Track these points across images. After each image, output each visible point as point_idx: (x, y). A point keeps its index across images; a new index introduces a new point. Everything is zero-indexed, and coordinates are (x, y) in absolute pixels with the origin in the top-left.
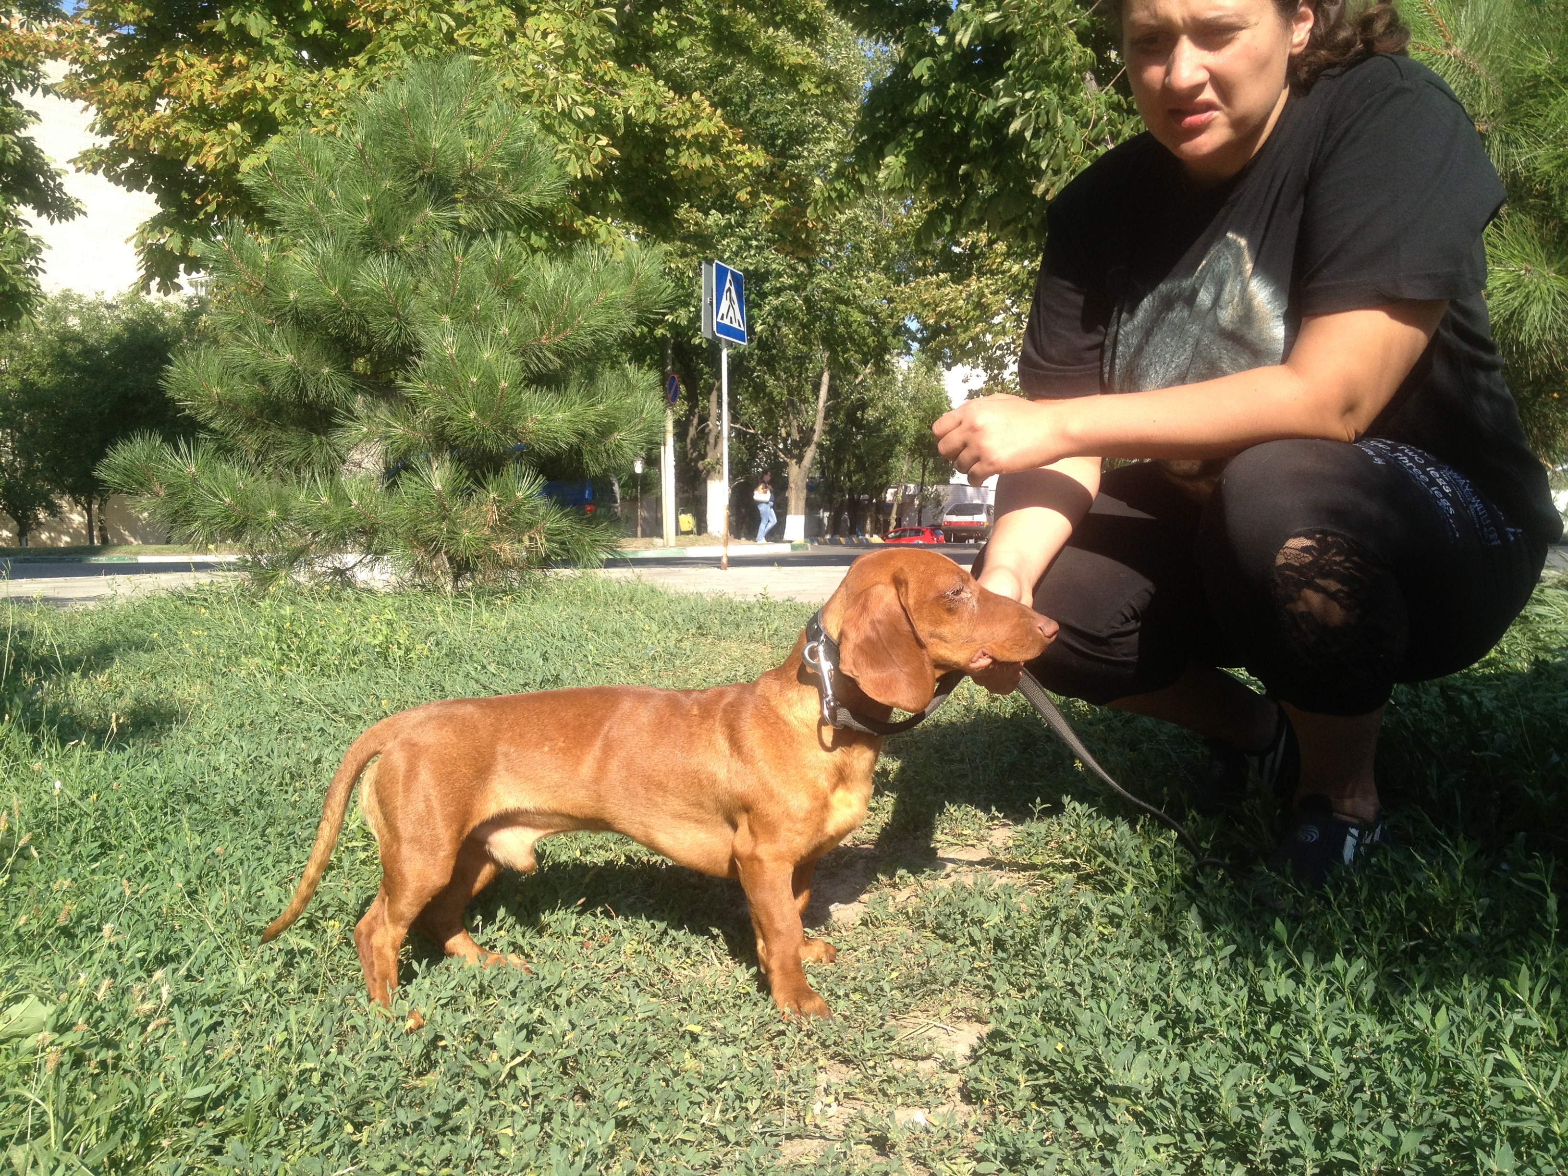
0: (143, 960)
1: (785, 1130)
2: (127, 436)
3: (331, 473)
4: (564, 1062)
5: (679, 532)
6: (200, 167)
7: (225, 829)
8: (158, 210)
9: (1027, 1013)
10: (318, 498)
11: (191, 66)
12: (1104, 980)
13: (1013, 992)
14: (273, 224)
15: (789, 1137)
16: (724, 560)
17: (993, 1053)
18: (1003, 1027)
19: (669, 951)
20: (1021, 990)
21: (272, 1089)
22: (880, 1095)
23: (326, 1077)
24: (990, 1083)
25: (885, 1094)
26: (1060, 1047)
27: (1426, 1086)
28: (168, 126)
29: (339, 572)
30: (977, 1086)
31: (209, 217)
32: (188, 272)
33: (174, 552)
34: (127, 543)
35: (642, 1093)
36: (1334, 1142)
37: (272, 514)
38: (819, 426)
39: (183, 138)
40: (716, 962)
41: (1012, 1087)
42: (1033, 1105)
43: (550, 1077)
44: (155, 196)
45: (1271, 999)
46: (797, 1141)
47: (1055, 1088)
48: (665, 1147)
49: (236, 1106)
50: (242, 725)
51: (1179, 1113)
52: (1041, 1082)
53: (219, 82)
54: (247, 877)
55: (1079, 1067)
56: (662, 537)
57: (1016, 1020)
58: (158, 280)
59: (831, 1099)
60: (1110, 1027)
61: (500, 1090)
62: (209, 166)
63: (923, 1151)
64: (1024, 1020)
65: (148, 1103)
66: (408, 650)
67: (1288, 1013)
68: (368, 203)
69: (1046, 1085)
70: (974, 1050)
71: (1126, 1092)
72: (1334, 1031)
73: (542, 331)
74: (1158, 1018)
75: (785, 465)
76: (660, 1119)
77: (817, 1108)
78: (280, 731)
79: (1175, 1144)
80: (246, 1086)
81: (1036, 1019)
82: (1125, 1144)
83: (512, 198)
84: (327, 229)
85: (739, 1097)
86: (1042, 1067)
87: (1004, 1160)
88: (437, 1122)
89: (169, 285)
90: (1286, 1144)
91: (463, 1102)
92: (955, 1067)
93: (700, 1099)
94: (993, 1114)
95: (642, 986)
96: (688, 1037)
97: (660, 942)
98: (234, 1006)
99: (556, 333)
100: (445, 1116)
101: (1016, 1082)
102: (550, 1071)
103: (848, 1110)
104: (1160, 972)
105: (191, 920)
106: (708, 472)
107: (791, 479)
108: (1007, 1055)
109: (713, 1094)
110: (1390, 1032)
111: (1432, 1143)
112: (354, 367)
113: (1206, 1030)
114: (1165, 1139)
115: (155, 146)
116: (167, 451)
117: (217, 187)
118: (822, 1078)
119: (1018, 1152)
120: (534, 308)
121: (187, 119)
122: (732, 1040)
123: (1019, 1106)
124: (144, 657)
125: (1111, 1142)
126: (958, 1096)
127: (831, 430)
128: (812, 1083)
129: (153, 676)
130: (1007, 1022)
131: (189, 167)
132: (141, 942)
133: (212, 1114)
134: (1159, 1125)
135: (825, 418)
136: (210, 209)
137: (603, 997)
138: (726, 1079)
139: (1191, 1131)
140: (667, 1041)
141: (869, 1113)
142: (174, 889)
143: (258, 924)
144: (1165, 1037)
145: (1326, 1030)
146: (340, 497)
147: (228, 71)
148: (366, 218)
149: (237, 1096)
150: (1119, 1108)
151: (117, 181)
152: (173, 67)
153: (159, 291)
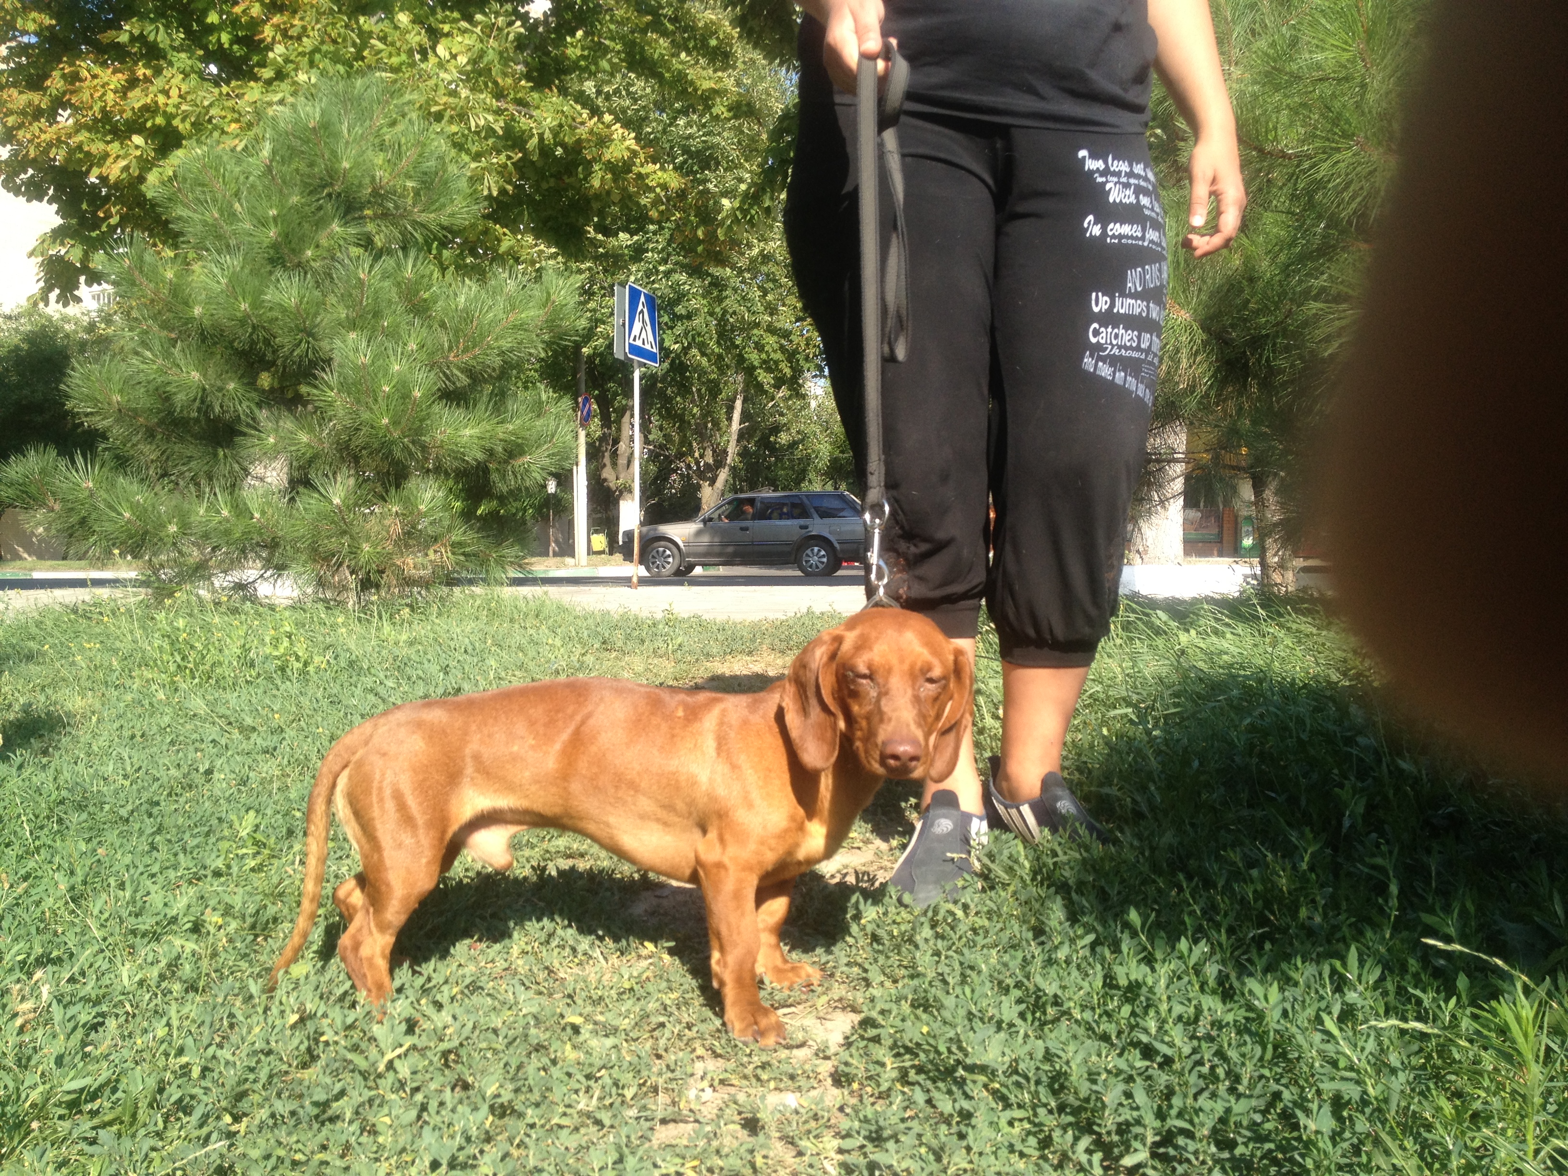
0: (24, 962)
1: (660, 1115)
2: (20, 451)
3: (233, 487)
4: (445, 1054)
5: (590, 552)
6: (103, 179)
7: (112, 836)
8: (58, 221)
9: (898, 1001)
10: (218, 512)
11: (95, 77)
12: (972, 968)
13: (888, 984)
14: (177, 235)
15: (664, 1121)
16: (635, 580)
17: (862, 1038)
18: (874, 1014)
19: (557, 950)
20: (895, 981)
21: (152, 1083)
22: (754, 1081)
23: (205, 1070)
24: (858, 1066)
25: (758, 1079)
26: (925, 1029)
27: (1261, 1059)
28: (70, 136)
29: (240, 586)
30: (847, 1070)
31: (112, 229)
32: (89, 283)
33: (70, 568)
34: (21, 558)
35: (521, 1083)
36: (1174, 1112)
37: (173, 529)
38: (732, 449)
39: (86, 149)
40: (601, 958)
41: (879, 1069)
42: (898, 1086)
43: (431, 1069)
44: (55, 206)
45: (1123, 982)
46: (671, 1126)
47: (920, 1070)
48: (541, 1132)
49: (113, 1098)
50: (133, 737)
51: (1033, 1088)
52: (908, 1064)
53: (124, 92)
54: (132, 881)
55: (942, 1048)
56: (573, 556)
57: (886, 1007)
58: (57, 291)
59: (705, 1084)
60: (974, 1011)
61: (379, 1081)
62: (112, 179)
63: (792, 1130)
64: (894, 1007)
65: (23, 1096)
66: (306, 664)
67: (1138, 995)
68: (275, 219)
69: (913, 1067)
70: (847, 1038)
71: (983, 1069)
72: (1178, 1009)
73: (450, 349)
74: (1019, 1001)
75: (698, 487)
76: (537, 1105)
77: (692, 1094)
78: (172, 743)
79: (1028, 1119)
80: (124, 1080)
81: (906, 1007)
82: (980, 1119)
83: (423, 218)
84: (233, 242)
85: (616, 1084)
86: (908, 1050)
87: (868, 1138)
88: (316, 1111)
89: (68, 295)
90: (1127, 1115)
91: (342, 1093)
92: (828, 1053)
93: (577, 1086)
94: (861, 1096)
95: (528, 984)
96: (569, 1029)
97: (548, 942)
98: (115, 1006)
99: (466, 350)
100: (324, 1105)
101: (883, 1065)
102: (431, 1063)
103: (724, 1093)
104: (1024, 959)
105: (74, 924)
106: (621, 492)
107: (704, 501)
108: (876, 1040)
109: (591, 1083)
110: (1230, 1010)
111: (1265, 1112)
112: (259, 382)
113: (1064, 1013)
114: (1018, 1114)
115: (59, 156)
116: (62, 464)
117: (120, 200)
118: (699, 1067)
119: (880, 1129)
120: (443, 325)
121: (89, 129)
122: (611, 1031)
123: (885, 1086)
124: (33, 668)
125: (966, 1116)
126: (829, 1081)
127: (744, 454)
128: (689, 1070)
129: (43, 689)
130: (878, 1009)
131: (93, 179)
132: (22, 945)
133: (89, 1107)
134: (1013, 1099)
135: (738, 441)
136: (114, 221)
137: (489, 995)
138: (604, 1067)
139: (1045, 1105)
140: (548, 1035)
141: (741, 1097)
142: (59, 894)
143: (142, 927)
144: (1024, 1019)
145: (1170, 1010)
146: (240, 510)
147: (133, 83)
148: (272, 233)
149: (114, 1090)
150: (976, 1086)
151: (17, 192)
152: (75, 77)
153: (57, 302)
